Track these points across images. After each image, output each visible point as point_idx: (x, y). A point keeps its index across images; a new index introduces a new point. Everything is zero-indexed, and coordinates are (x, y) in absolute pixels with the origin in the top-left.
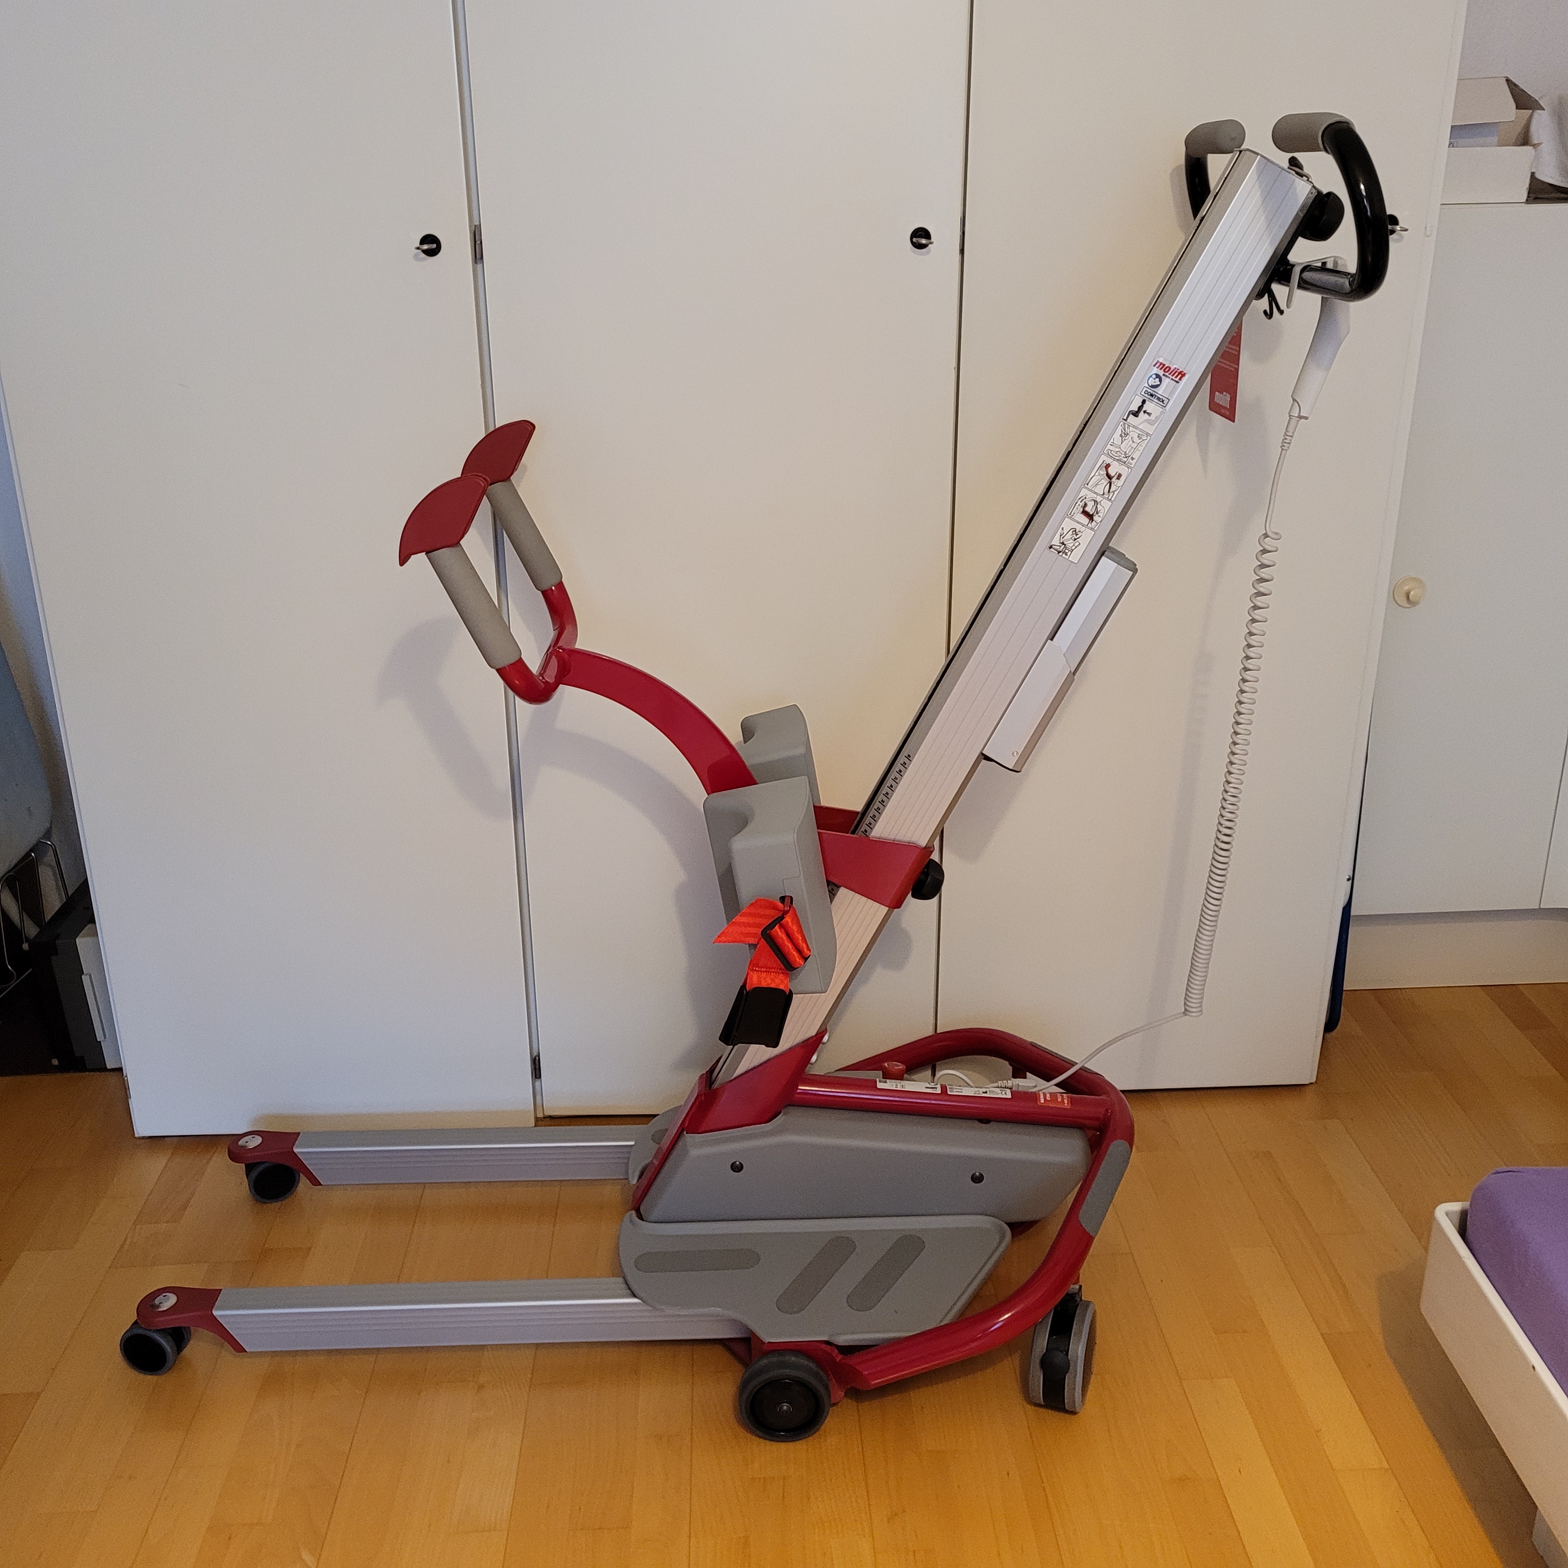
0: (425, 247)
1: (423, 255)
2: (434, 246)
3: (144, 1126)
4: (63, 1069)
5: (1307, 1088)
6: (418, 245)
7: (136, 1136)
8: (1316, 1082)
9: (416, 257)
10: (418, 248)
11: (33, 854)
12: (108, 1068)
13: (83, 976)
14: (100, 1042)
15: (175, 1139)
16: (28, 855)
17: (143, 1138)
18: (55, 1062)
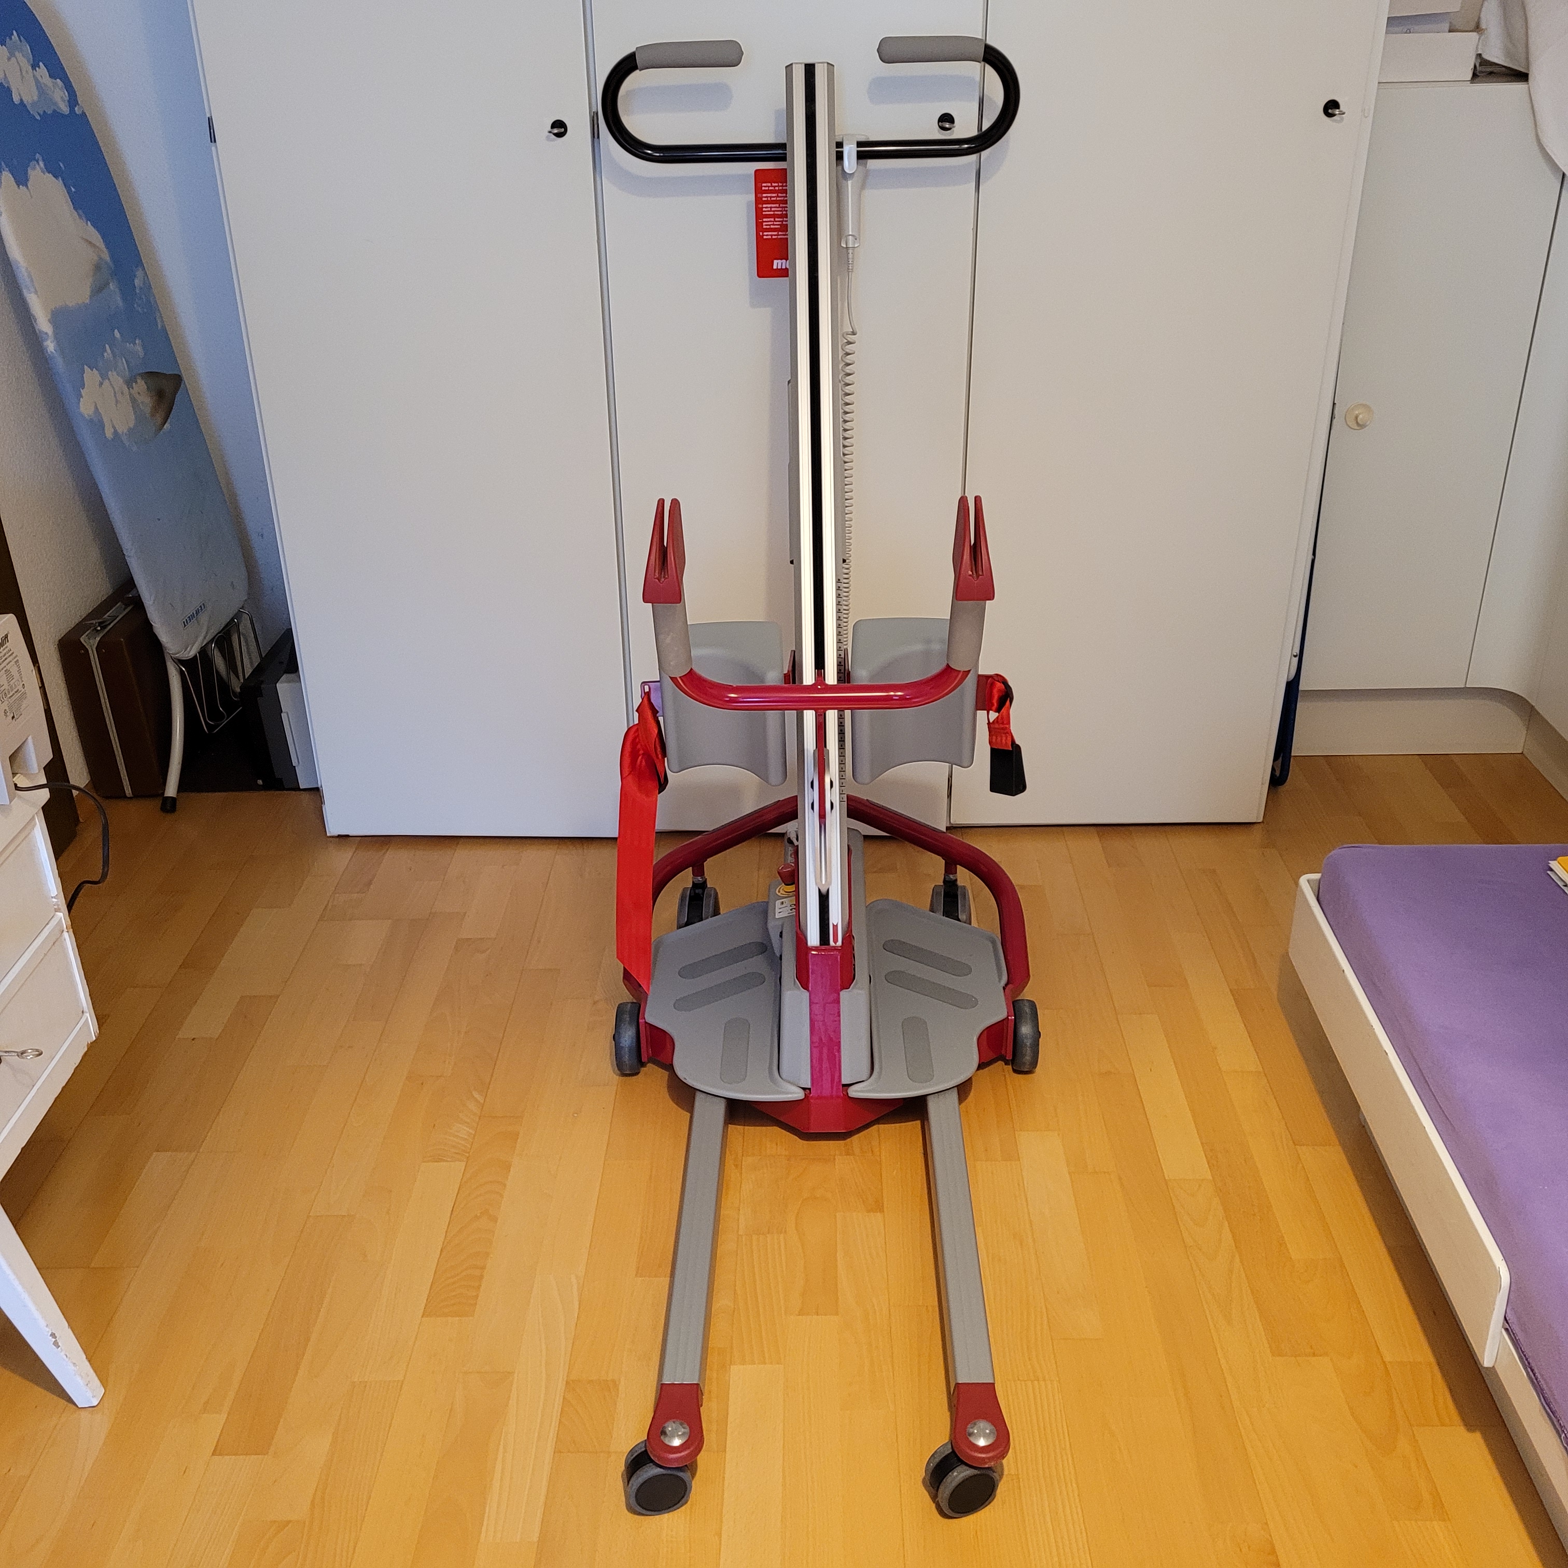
0: (556, 131)
1: (554, 137)
2: (563, 130)
3: (334, 827)
4: (266, 787)
5: (1256, 827)
6: (549, 129)
7: (328, 835)
8: (1263, 822)
9: (548, 138)
10: (550, 132)
11: (236, 620)
12: (301, 788)
13: (282, 714)
14: (295, 767)
15: (358, 838)
16: (232, 619)
17: (333, 837)
18: (260, 782)
